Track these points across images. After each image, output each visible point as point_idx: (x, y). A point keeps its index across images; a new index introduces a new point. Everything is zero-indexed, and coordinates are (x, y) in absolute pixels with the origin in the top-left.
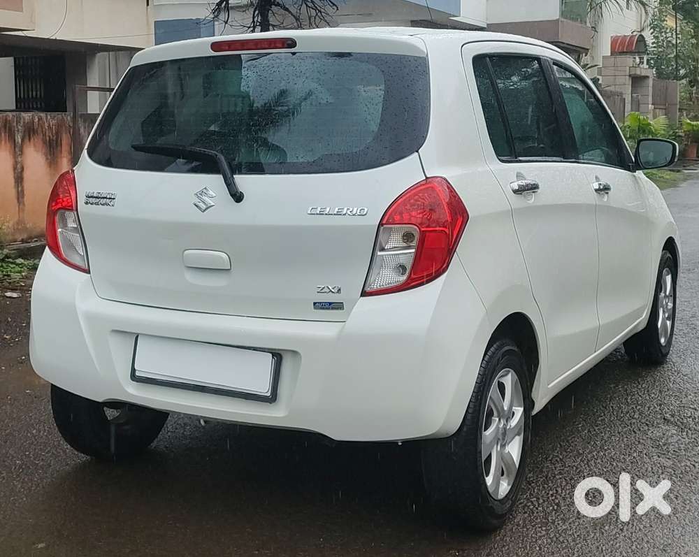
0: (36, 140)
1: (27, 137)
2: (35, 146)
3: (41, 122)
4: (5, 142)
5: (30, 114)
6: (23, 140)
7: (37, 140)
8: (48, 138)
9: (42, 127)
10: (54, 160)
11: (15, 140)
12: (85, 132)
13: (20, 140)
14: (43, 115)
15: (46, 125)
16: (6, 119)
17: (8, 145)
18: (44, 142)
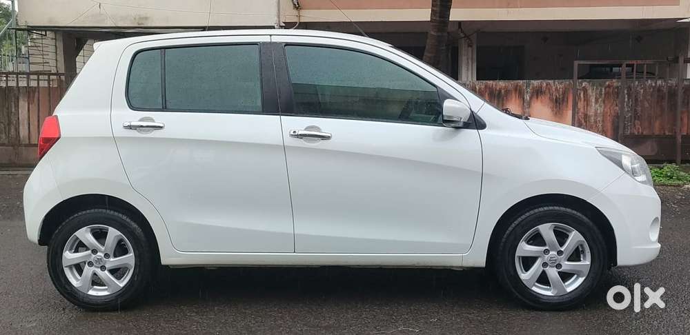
0: (543, 98)
1: (535, 96)
2: (541, 102)
3: (549, 86)
4: (516, 100)
5: (539, 81)
6: (531, 98)
7: (546, 98)
8: (555, 98)
9: (549, 90)
10: (559, 112)
11: (524, 99)
12: (592, 93)
13: (528, 98)
14: (551, 82)
15: (554, 88)
16: (517, 86)
17: (517, 101)
18: (551, 99)
